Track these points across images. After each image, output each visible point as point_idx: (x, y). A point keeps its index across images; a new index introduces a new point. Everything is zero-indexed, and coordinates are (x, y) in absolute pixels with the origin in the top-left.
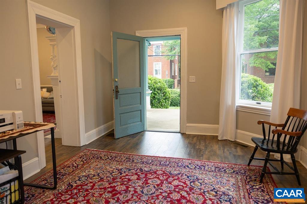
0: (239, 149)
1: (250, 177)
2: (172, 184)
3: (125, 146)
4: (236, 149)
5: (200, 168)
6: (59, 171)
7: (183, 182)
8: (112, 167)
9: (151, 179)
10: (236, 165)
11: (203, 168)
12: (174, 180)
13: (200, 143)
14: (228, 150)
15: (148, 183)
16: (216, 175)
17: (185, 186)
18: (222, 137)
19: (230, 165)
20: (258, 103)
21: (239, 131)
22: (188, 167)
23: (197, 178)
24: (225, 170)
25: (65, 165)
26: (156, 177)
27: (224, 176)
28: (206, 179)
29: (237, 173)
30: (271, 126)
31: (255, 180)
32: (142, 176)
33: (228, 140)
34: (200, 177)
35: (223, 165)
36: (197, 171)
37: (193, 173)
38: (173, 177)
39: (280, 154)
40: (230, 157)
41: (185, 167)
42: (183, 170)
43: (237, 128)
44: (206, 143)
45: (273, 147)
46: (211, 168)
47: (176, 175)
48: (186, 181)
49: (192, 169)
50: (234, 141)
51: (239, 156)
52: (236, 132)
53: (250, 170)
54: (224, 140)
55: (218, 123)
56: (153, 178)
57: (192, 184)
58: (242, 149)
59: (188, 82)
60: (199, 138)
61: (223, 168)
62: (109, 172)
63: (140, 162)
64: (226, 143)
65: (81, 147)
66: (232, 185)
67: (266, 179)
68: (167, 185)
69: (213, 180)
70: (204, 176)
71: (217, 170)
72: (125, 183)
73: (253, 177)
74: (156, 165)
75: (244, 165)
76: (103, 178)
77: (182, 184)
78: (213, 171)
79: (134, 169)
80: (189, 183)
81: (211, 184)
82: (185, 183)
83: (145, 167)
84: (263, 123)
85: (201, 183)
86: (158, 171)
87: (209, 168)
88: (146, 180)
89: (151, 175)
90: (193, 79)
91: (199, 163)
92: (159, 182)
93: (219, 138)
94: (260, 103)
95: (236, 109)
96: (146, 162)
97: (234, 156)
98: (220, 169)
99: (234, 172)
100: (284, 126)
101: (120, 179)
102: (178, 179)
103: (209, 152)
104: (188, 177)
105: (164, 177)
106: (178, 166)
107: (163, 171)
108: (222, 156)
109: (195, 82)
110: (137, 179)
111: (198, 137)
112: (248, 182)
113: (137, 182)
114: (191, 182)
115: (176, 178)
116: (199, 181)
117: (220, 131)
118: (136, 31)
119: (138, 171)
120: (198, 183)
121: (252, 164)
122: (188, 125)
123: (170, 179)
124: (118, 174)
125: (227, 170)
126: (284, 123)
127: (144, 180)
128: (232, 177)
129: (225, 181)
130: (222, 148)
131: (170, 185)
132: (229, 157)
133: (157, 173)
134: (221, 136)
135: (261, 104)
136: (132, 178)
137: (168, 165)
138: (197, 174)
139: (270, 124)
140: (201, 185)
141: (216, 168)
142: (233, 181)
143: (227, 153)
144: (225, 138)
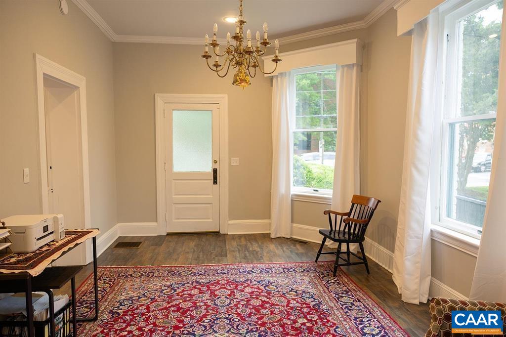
0: (298, 246)
1: (323, 273)
2: (245, 291)
3: (154, 257)
4: (295, 246)
5: (267, 272)
6: (81, 298)
7: (256, 288)
8: (156, 285)
9: (217, 290)
10: (304, 263)
11: (270, 271)
12: (245, 287)
13: (252, 244)
14: (288, 249)
15: (217, 295)
16: (288, 276)
17: (260, 291)
18: (276, 234)
19: (297, 264)
20: (315, 190)
21: (295, 225)
22: (252, 272)
23: (269, 282)
24: (294, 270)
25: (83, 291)
26: (221, 288)
27: (296, 276)
28: (279, 281)
29: (308, 271)
30: (337, 216)
31: (328, 275)
32: (205, 289)
33: (283, 237)
34: (272, 280)
35: (289, 265)
36: (266, 275)
37: (262, 278)
38: (242, 285)
39: (346, 243)
40: (294, 256)
41: (249, 273)
42: (250, 276)
43: (292, 222)
44: (258, 243)
45: (339, 237)
46: (279, 270)
47: (244, 282)
48: (259, 286)
49: (258, 273)
50: (289, 238)
51: (302, 254)
52: (292, 227)
53: (319, 266)
54: (278, 238)
55: (269, 218)
56: (219, 289)
57: (267, 288)
58: (301, 246)
59: (230, 166)
60: (248, 238)
61: (292, 268)
62: (157, 290)
63: (190, 274)
64: (282, 240)
65: (86, 265)
66: (308, 283)
67: (338, 273)
68: (240, 293)
69: (287, 281)
70: (275, 279)
71: (286, 271)
72: (188, 299)
73: (325, 273)
74: (213, 275)
75: (311, 263)
76: (154, 298)
77: (256, 290)
78: (282, 272)
79: (188, 283)
80: (263, 288)
81: (287, 285)
82: (258, 288)
83: (200, 278)
84: (328, 213)
85: (276, 286)
86: (219, 281)
87: (276, 270)
88: (211, 293)
89: (214, 286)
90: (235, 162)
91: (262, 266)
92: (229, 292)
93: (273, 236)
94: (317, 191)
95: (292, 198)
96: (198, 273)
97: (297, 254)
98: (289, 270)
99: (304, 270)
100: (349, 214)
101: (178, 295)
102: (248, 285)
103: (267, 253)
104: (258, 282)
105: (232, 286)
106: (240, 272)
107: (227, 280)
108: (284, 255)
109: (238, 165)
110: (200, 293)
111: (245, 237)
112: (323, 278)
113: (203, 296)
114: (265, 287)
115: (246, 285)
116: (273, 284)
117: (273, 228)
118: (156, 94)
119: (195, 284)
120: (272, 286)
121: (319, 260)
122: (230, 222)
123: (240, 287)
124: (171, 291)
125: (296, 270)
126: (349, 211)
127: (209, 292)
128: (304, 275)
129: (299, 280)
130: (279, 247)
131: (243, 293)
132: (292, 256)
133: (220, 284)
134: (274, 234)
135: (319, 192)
136: (193, 292)
137: (228, 273)
138: (266, 277)
139: (336, 214)
140: (277, 288)
141: (284, 269)
142: (307, 279)
143: (288, 252)
144: (279, 235)
